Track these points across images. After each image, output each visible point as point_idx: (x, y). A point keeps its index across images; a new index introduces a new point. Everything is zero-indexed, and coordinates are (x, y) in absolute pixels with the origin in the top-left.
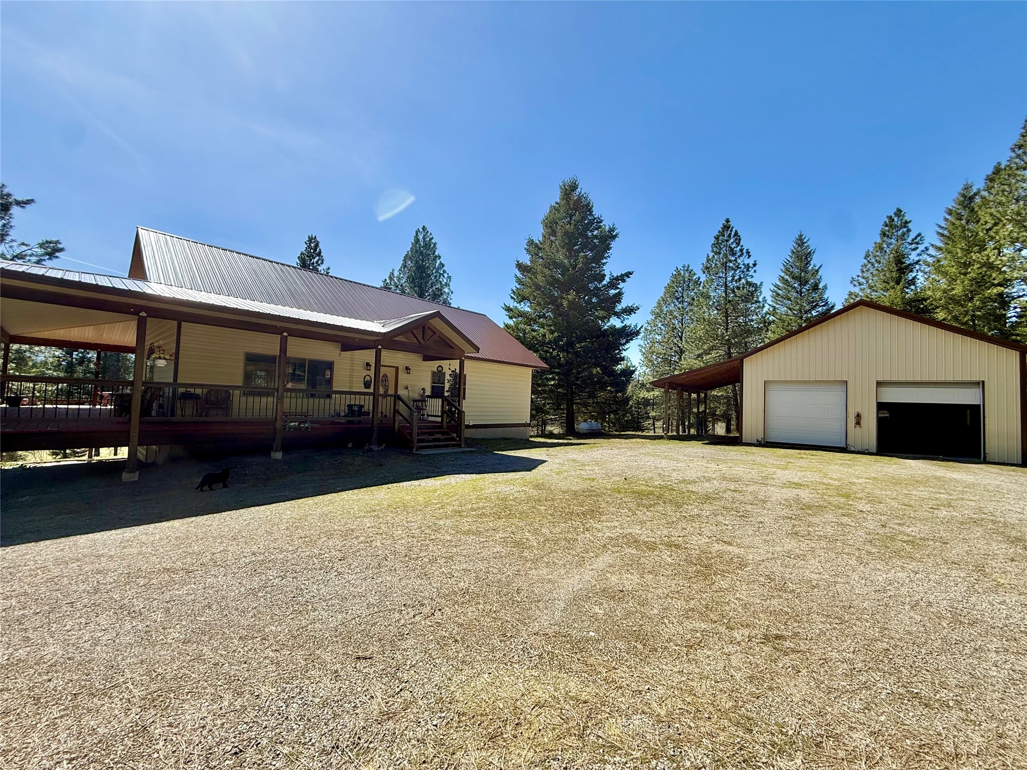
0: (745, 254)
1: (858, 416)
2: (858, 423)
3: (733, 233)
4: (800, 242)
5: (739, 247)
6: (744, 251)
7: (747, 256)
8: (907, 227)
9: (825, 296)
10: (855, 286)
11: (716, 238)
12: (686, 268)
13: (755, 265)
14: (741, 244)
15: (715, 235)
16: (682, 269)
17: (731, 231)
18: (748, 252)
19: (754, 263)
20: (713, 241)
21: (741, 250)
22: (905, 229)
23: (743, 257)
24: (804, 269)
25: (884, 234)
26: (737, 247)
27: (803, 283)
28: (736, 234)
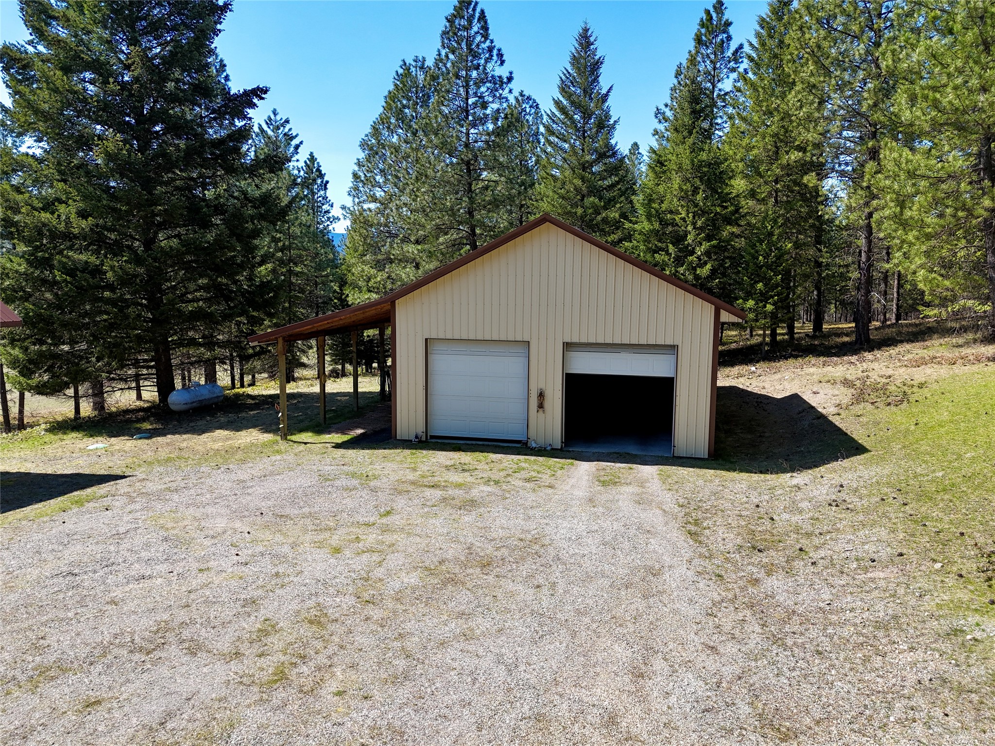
0: (495, 58)
1: (541, 395)
2: (541, 406)
3: (477, 15)
4: (585, 40)
5: (488, 43)
6: (495, 52)
7: (499, 62)
8: (728, 33)
9: (613, 142)
10: (660, 122)
11: (448, 21)
12: (419, 64)
13: (510, 79)
14: (491, 37)
15: (446, 15)
16: (414, 64)
17: (474, 10)
18: (500, 55)
19: (508, 75)
20: (443, 24)
21: (490, 49)
22: (725, 35)
23: (493, 62)
24: (587, 91)
25: (699, 40)
26: (484, 42)
27: (587, 115)
28: (483, 17)
